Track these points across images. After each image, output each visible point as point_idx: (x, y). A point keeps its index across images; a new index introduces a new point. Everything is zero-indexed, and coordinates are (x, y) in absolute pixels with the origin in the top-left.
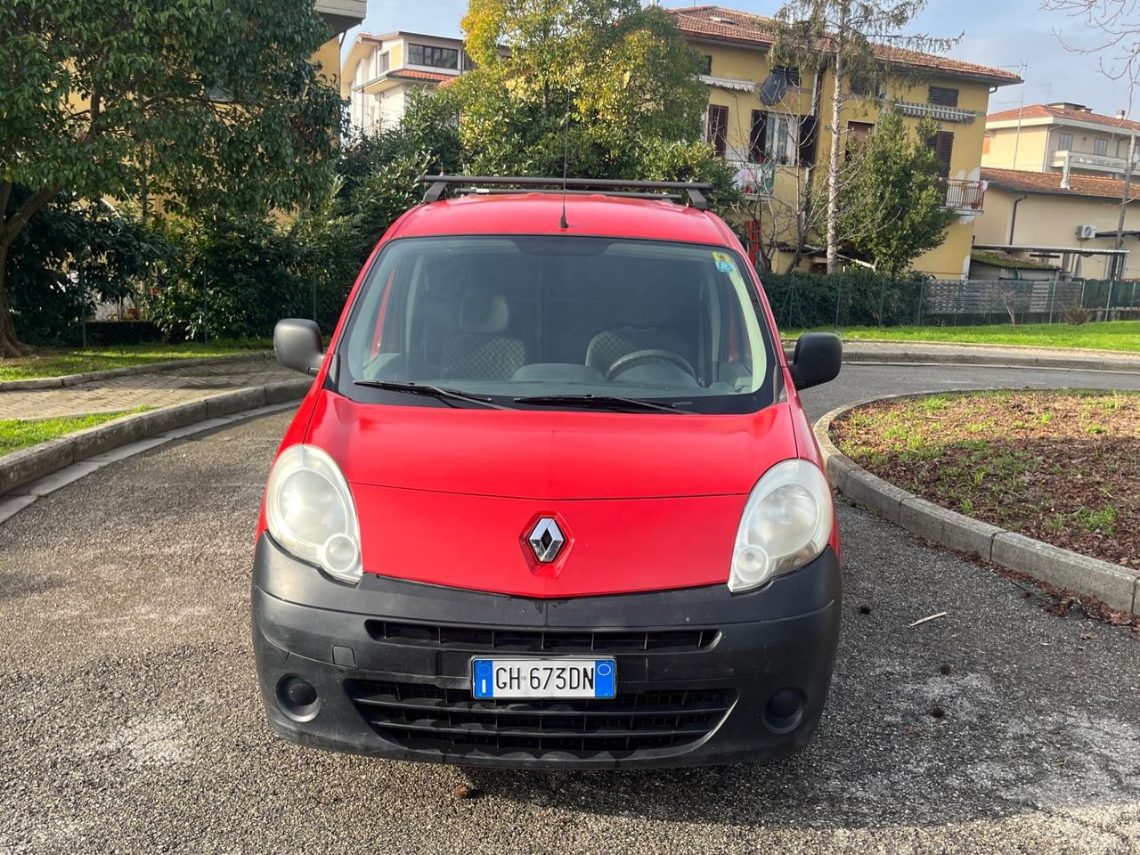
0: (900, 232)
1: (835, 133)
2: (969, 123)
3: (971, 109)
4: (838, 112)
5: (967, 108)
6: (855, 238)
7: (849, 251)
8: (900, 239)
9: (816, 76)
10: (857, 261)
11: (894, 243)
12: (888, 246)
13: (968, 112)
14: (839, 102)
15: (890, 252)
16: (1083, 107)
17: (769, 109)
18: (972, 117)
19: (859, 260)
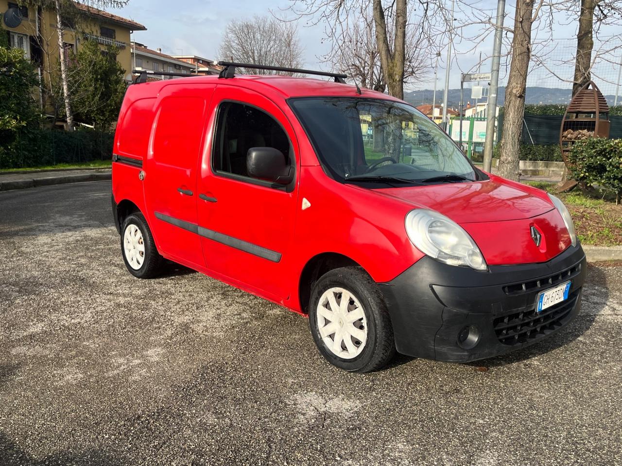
0: (110, 108)
1: (62, 48)
2: (123, 49)
3: (123, 42)
4: (62, 35)
5: (121, 41)
6: (83, 110)
7: (78, 118)
8: (110, 112)
9: (37, 13)
10: (82, 124)
11: (107, 114)
12: (104, 115)
13: (121, 43)
14: (62, 30)
15: (105, 118)
16: (143, 45)
17: (10, 29)
18: (124, 46)
19: (84, 123)
